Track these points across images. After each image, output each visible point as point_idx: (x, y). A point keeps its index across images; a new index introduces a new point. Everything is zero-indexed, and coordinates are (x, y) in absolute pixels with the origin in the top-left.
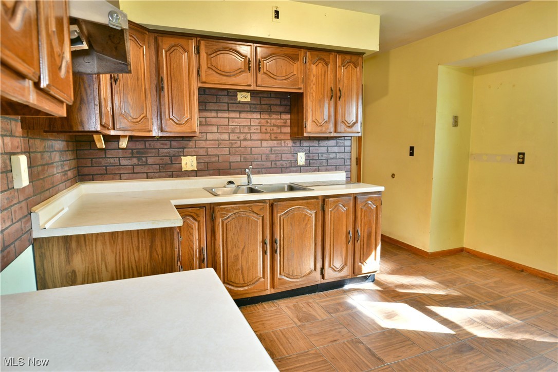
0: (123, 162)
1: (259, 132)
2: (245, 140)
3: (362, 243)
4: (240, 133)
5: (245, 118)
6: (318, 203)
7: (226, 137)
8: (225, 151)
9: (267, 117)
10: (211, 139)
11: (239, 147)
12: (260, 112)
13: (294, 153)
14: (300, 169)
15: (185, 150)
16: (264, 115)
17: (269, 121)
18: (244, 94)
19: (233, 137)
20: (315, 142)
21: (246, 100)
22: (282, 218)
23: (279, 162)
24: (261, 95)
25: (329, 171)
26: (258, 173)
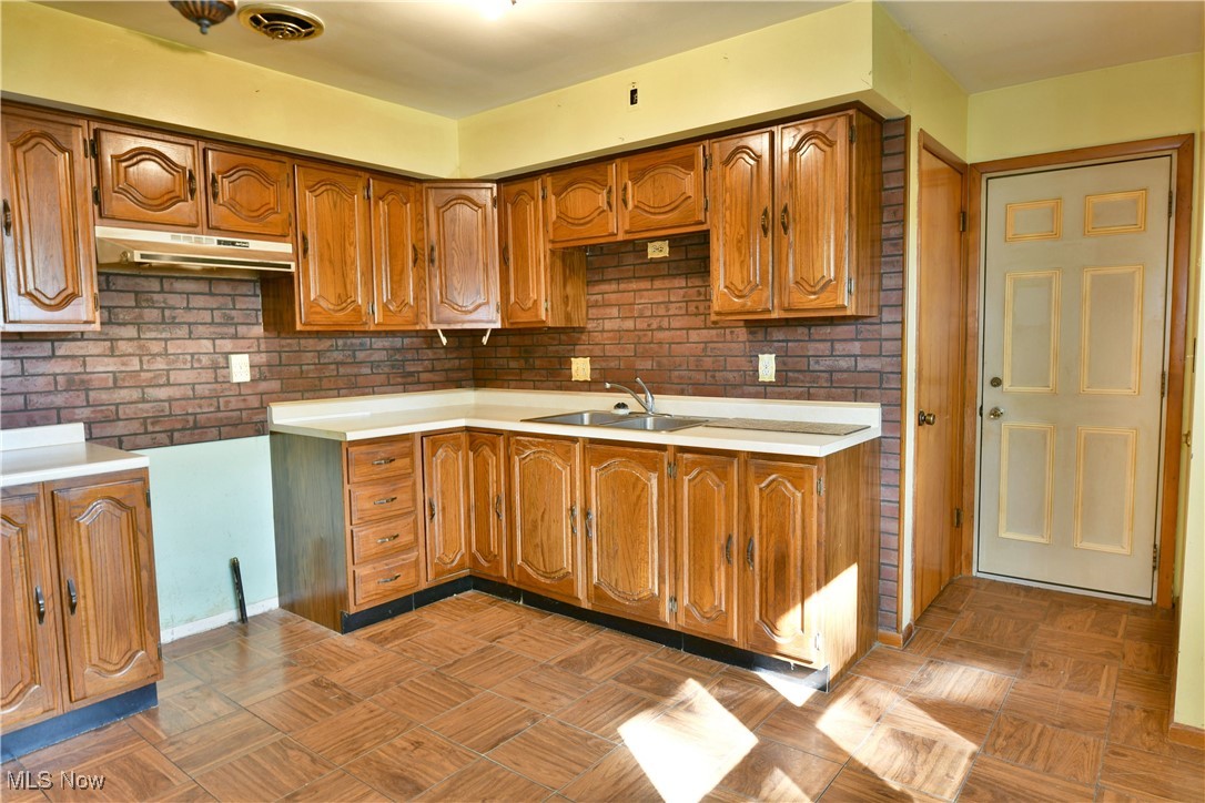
0: (513, 364)
1: (683, 312)
2: (660, 328)
4: (652, 316)
5: (661, 289)
7: (629, 324)
8: (629, 350)
9: (698, 282)
10: (610, 328)
11: (650, 343)
12: (686, 274)
13: (751, 356)
15: (578, 347)
16: (694, 280)
17: (702, 290)
18: (658, 244)
19: (642, 324)
20: (801, 330)
21: (661, 255)
23: (721, 374)
24: (686, 242)
25: (834, 399)
26: (682, 393)
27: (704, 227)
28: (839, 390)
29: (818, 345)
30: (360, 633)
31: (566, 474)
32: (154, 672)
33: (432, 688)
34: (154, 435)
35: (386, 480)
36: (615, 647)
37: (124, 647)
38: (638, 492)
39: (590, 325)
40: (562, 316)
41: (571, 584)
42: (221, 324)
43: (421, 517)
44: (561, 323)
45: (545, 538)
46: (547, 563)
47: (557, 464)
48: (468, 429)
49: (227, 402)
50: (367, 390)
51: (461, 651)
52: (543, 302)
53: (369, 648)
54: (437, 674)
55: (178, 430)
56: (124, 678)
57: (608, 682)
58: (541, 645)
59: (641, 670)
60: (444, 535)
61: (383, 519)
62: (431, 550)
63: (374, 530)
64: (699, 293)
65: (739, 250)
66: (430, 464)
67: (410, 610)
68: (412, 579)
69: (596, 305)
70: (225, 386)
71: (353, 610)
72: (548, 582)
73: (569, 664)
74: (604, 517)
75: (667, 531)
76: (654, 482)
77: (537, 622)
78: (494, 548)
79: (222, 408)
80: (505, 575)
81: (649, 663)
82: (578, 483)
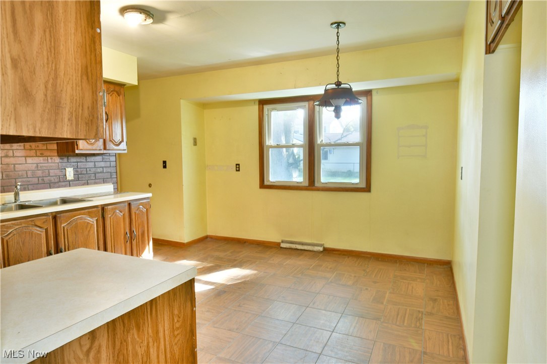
1: (23, 148)
3: (138, 241)
6: (99, 212)
13: (62, 169)
14: (69, 184)
20: (82, 157)
22: (65, 228)
23: (47, 178)
25: (97, 184)
28: (98, 180)
29: (89, 163)
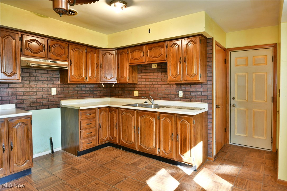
0: (120, 92)
1: (161, 81)
2: (155, 84)
4: (153, 81)
5: (155, 75)
7: (148, 83)
8: (148, 89)
9: (164, 74)
10: (143, 84)
11: (153, 88)
12: (161, 72)
14: (180, 100)
15: (135, 88)
16: (163, 73)
17: (165, 76)
18: (155, 65)
19: (151, 83)
20: (188, 85)
21: (155, 67)
23: (170, 95)
24: (161, 64)
25: (197, 102)
26: (160, 99)
27: (166, 61)
28: (198, 100)
29: (193, 89)
30: (82, 156)
31: (133, 118)
32: (31, 165)
33: (100, 170)
34: (32, 107)
35: (89, 119)
36: (145, 160)
37: (24, 159)
38: (150, 123)
39: (139, 83)
40: (132, 81)
41: (134, 145)
42: (50, 81)
43: (97, 128)
44: (131, 82)
45: (128, 134)
46: (128, 139)
47: (131, 116)
48: (109, 107)
49: (50, 100)
50: (84, 97)
51: (107, 161)
52: (127, 77)
53: (84, 160)
54: (101, 166)
55: (38, 106)
56: (23, 167)
57: (143, 169)
58: (126, 159)
59: (151, 166)
60: (103, 133)
61: (88, 128)
62: (100, 136)
63: (86, 131)
64: (164, 76)
65: (174, 67)
66: (100, 115)
67: (94, 151)
68: (95, 143)
69: (140, 78)
70: (50, 95)
71: (80, 150)
72: (128, 144)
73: (133, 164)
74: (142, 129)
75: (157, 132)
76: (154, 120)
77: (125, 154)
78: (115, 136)
79: (49, 101)
80: (118, 142)
81: (153, 164)
82: (136, 120)
